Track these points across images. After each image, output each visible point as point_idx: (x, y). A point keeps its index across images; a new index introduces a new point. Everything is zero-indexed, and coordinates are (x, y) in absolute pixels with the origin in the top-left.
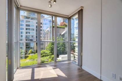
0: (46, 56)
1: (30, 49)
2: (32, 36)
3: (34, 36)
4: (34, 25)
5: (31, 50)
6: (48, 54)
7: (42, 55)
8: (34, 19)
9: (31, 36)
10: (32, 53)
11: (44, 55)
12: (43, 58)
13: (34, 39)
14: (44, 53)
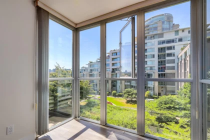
0: (176, 108)
1: (147, 90)
2: (151, 68)
3: (154, 67)
4: (154, 48)
5: (148, 92)
6: (182, 107)
7: (168, 106)
8: (154, 37)
9: (149, 68)
10: (150, 97)
11: (172, 106)
12: (169, 112)
13: (154, 72)
14: (172, 101)
